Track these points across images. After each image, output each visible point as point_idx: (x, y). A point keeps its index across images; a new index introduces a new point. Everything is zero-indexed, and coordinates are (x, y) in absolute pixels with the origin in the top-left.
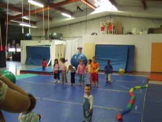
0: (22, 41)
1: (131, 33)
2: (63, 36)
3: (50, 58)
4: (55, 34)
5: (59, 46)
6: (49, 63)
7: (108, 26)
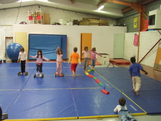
1: (59, 24)
7: (37, 15)
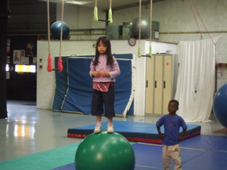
0: (40, 44)
2: (162, 30)
3: (129, 93)
4: (144, 23)
5: (159, 59)
6: (128, 108)
